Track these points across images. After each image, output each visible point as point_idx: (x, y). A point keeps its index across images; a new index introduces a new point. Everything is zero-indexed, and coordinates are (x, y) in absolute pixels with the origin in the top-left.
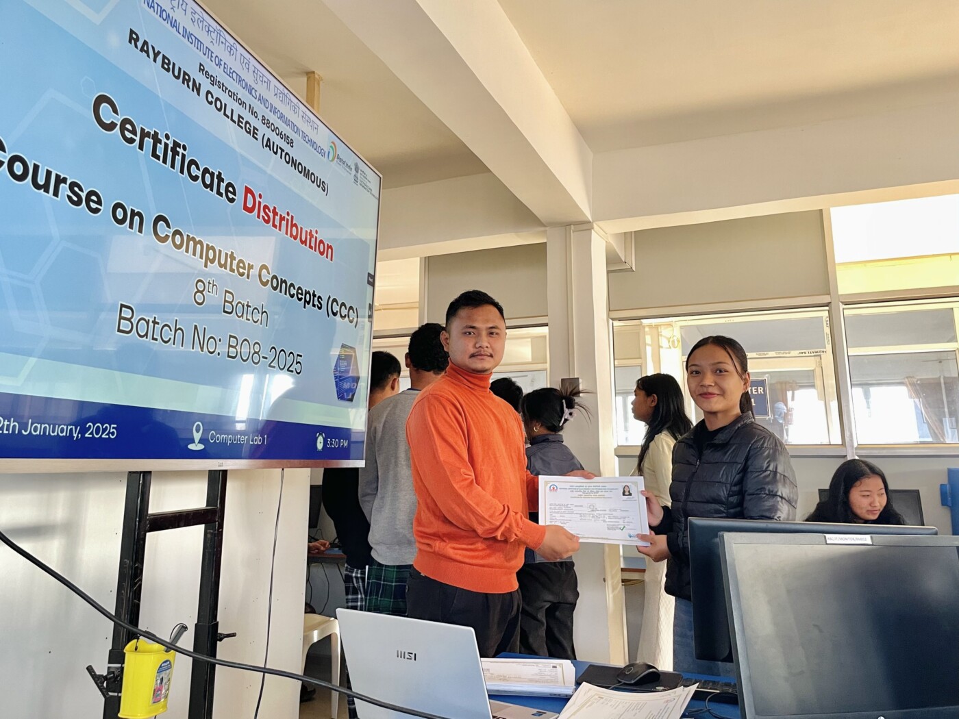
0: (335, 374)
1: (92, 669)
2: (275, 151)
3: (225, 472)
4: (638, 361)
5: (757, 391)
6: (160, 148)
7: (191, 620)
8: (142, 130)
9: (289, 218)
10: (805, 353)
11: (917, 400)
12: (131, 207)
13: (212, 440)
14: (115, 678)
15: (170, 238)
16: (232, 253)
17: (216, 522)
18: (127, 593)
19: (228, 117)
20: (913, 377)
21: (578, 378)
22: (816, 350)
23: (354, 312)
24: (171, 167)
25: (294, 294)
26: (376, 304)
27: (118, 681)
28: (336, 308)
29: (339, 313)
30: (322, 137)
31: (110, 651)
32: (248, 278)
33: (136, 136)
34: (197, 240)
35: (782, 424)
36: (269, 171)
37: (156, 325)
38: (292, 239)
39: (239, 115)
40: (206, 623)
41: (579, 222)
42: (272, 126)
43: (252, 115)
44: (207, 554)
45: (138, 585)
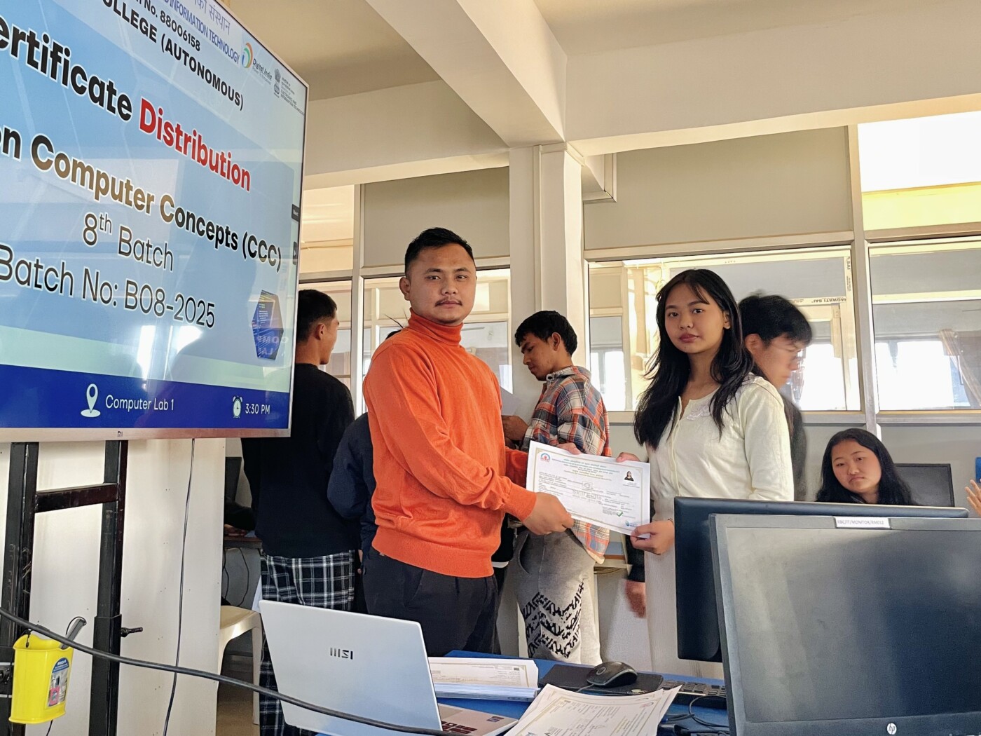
3: (125, 443)
4: (619, 310)
7: (90, 614)
8: (15, 30)
10: (821, 301)
11: (954, 358)
13: (109, 405)
14: (4, 678)
16: (128, 181)
17: (115, 501)
18: (14, 584)
19: (119, 13)
20: (950, 330)
22: (834, 298)
23: (276, 253)
24: (52, 76)
26: (302, 241)
27: (7, 682)
28: (254, 248)
29: (257, 254)
33: (8, 38)
34: (86, 166)
37: (39, 269)
39: (132, 10)
40: (108, 617)
41: (550, 141)
42: (174, 24)
43: (149, 10)
44: (106, 537)
45: (26, 573)
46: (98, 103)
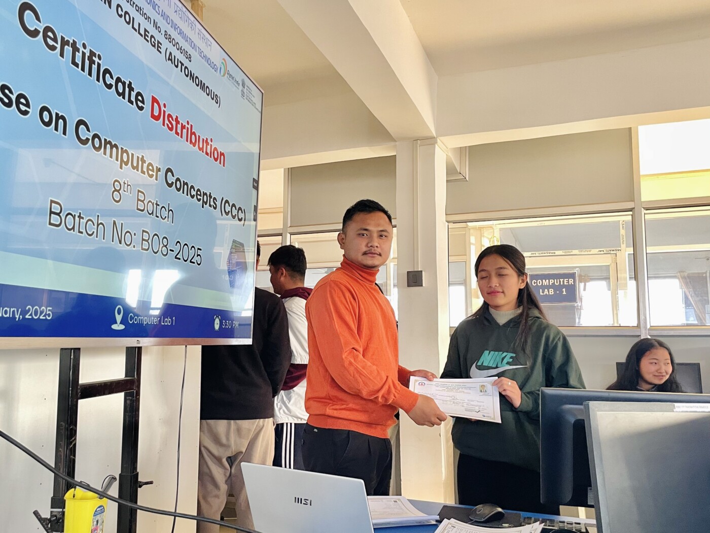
1: (38, 513)
2: (176, 64)
3: (140, 349)
6: (79, 55)
9: (189, 127)
12: (55, 111)
13: (131, 321)
14: (58, 520)
15: (90, 141)
16: (143, 156)
17: (133, 389)
18: (64, 450)
19: (136, 30)
24: (89, 75)
25: (194, 195)
30: (215, 54)
31: (52, 498)
32: (157, 179)
33: (57, 43)
34: (113, 144)
36: (171, 83)
37: (81, 220)
38: (192, 146)
39: (145, 29)
42: (174, 41)
43: (156, 29)
44: (127, 417)
45: (73, 444)
46: (121, 97)
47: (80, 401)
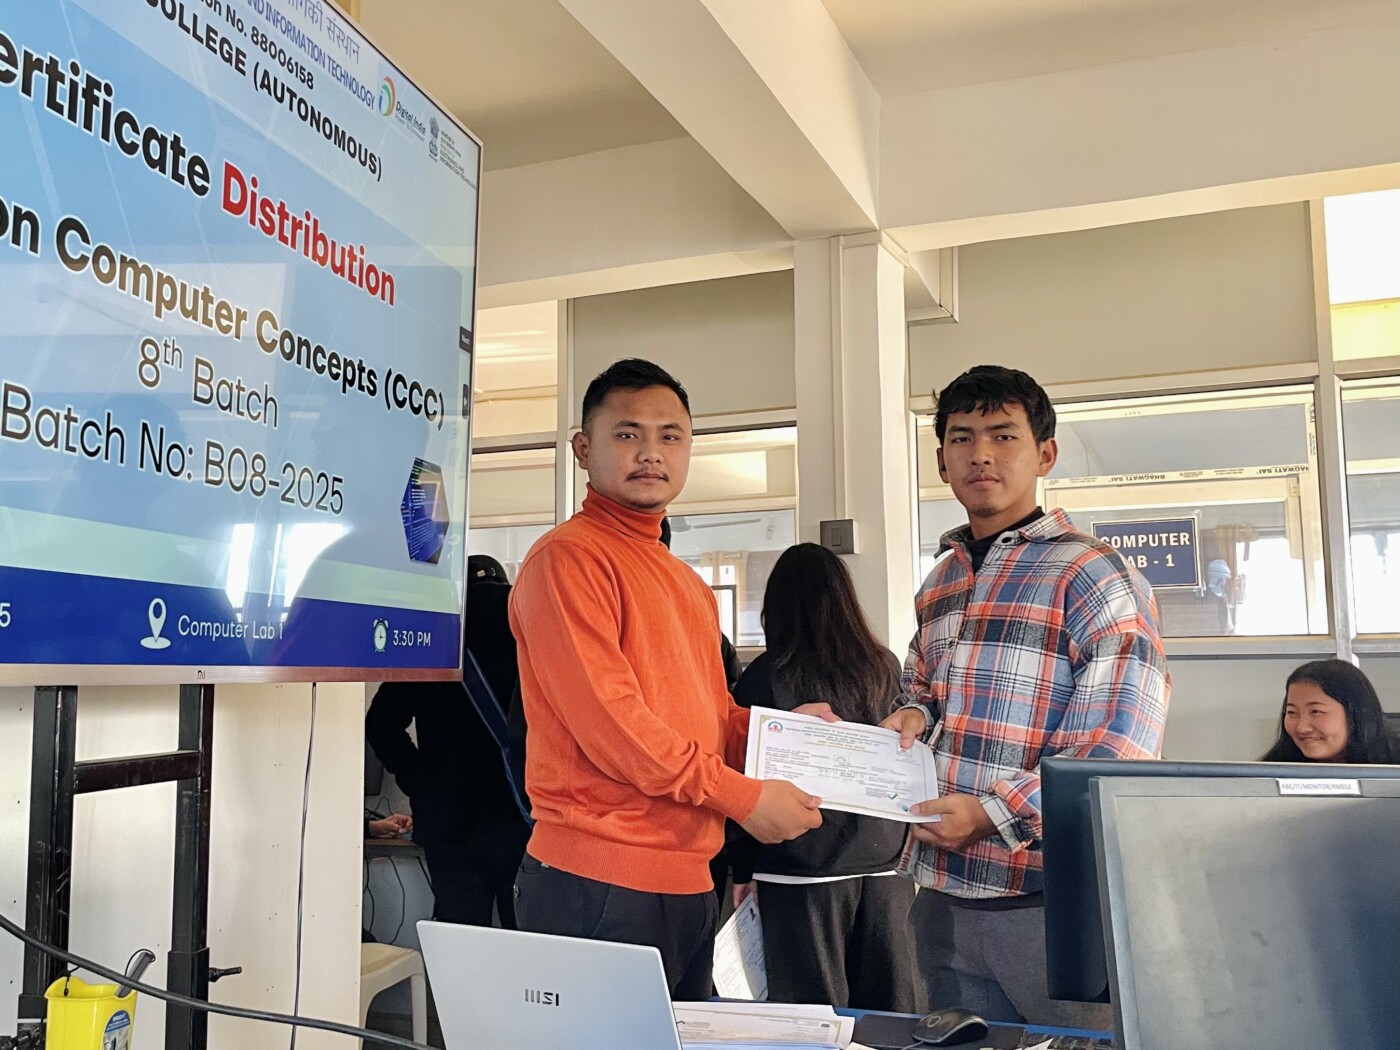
0: (403, 514)
2: (279, 95)
3: (209, 689)
5: (1179, 541)
6: (63, 89)
7: (162, 946)
8: (27, 55)
9: (311, 224)
10: (1270, 471)
12: (14, 203)
13: (184, 631)
14: (32, 1041)
15: (90, 262)
16: (206, 289)
17: (196, 777)
18: (45, 898)
19: (188, 30)
21: (851, 521)
22: (1291, 466)
23: (436, 401)
24: (85, 127)
25: (324, 367)
27: (37, 1047)
28: (403, 393)
29: (408, 401)
30: (368, 68)
31: (21, 998)
32: (238, 337)
33: (16, 67)
34: (140, 265)
35: (1221, 600)
36: (268, 134)
37: (72, 423)
38: (317, 263)
39: (208, 26)
40: (188, 951)
41: (854, 230)
42: (273, 47)
43: (233, 25)
44: (184, 832)
45: (63, 884)
46: (158, 168)
47: (79, 799)
